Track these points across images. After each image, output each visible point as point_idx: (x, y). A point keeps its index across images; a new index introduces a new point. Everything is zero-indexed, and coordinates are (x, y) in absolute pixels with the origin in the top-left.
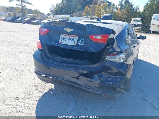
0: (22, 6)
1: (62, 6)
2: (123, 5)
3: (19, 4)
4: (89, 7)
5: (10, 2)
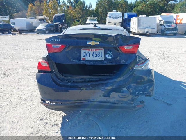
2: (73, 2)
4: (34, 5)
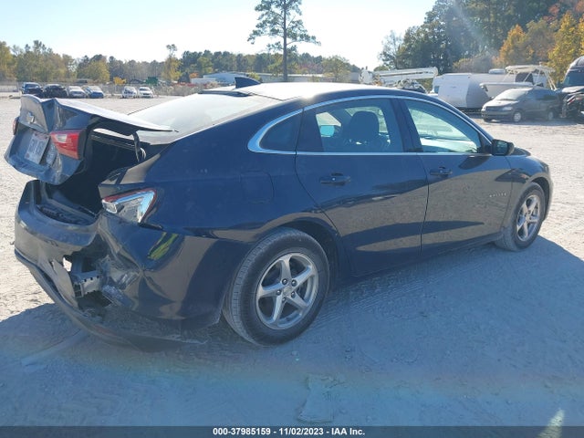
0: (285, 49)
1: (426, 35)
3: (277, 44)
4: (525, 30)
5: (252, 41)
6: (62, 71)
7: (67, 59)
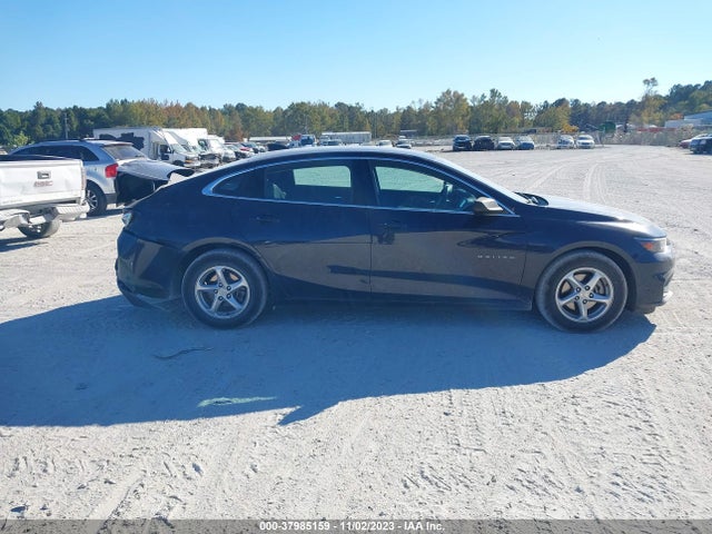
6: (517, 120)
7: (526, 106)
